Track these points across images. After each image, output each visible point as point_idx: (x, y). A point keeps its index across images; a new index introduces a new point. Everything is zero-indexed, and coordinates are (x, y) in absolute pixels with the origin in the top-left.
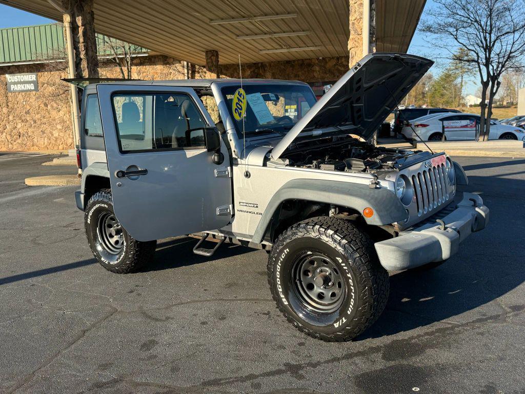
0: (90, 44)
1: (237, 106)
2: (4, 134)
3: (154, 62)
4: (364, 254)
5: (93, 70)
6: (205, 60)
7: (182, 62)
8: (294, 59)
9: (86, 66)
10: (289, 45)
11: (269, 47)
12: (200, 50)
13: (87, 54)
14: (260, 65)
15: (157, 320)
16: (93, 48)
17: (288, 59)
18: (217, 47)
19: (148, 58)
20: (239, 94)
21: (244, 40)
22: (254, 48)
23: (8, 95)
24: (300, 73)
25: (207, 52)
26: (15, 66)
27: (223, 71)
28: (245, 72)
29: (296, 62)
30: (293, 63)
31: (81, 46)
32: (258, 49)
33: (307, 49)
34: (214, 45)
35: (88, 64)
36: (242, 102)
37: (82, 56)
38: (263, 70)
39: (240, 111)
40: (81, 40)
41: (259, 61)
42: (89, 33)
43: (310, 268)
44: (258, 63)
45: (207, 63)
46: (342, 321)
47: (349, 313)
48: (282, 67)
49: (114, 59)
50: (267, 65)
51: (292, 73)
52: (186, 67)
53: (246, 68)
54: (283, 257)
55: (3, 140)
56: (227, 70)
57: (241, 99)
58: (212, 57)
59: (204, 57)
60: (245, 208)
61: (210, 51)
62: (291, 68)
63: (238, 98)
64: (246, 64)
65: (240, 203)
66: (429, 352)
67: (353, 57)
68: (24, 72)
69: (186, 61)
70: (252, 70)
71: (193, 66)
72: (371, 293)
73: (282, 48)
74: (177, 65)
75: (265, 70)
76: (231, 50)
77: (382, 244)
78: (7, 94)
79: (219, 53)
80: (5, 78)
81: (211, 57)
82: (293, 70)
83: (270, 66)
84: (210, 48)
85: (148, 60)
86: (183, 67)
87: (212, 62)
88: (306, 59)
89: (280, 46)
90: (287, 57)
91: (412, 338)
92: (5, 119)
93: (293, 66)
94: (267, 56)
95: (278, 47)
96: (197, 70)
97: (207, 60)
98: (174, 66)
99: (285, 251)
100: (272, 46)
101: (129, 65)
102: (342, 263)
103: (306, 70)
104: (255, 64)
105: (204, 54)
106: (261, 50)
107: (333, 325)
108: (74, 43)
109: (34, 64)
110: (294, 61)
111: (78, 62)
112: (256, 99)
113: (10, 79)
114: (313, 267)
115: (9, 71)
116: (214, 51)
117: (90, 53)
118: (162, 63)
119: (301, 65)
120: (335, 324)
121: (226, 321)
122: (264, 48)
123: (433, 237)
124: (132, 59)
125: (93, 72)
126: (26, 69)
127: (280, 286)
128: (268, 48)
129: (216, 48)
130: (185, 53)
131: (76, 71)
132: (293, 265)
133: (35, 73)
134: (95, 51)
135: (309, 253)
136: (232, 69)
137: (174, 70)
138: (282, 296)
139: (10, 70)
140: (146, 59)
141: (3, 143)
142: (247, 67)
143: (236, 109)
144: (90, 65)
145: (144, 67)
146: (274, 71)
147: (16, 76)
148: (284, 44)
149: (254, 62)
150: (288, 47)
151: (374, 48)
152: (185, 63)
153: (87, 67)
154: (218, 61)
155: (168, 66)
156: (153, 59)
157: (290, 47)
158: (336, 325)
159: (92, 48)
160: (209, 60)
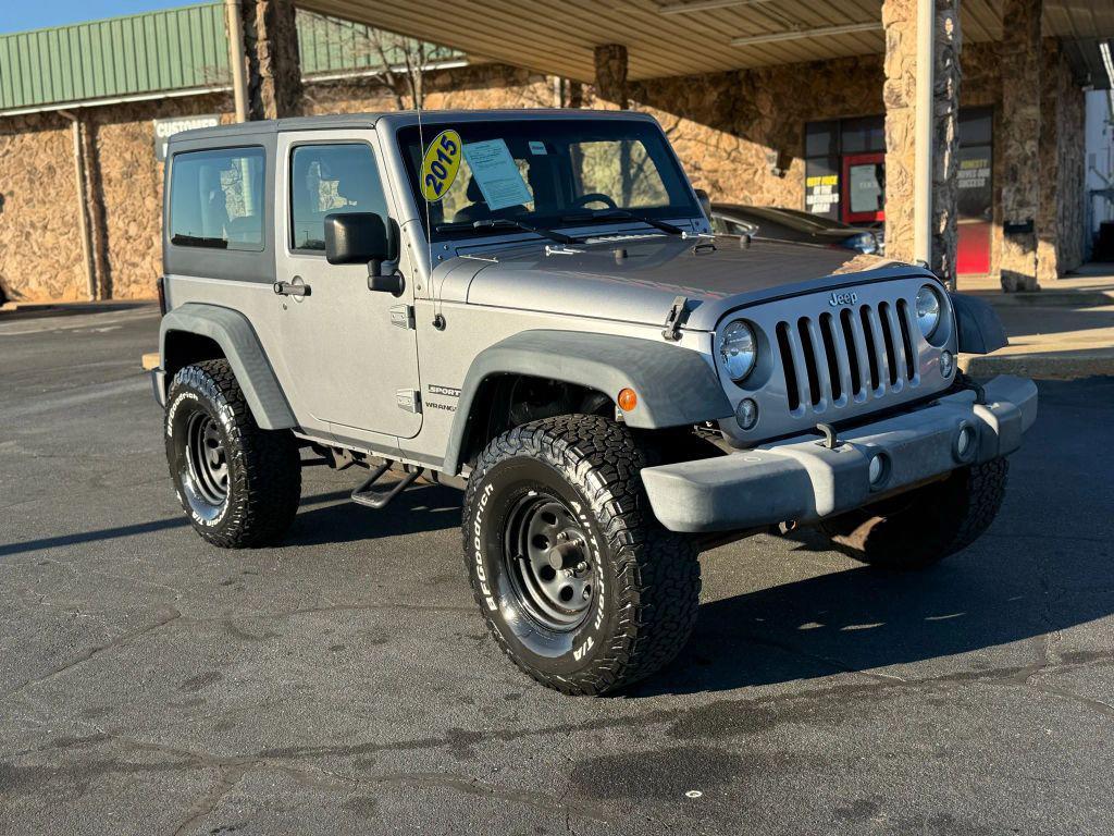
0: (281, 43)
1: (434, 170)
2: (148, 259)
3: (483, 81)
4: (626, 493)
5: (290, 103)
6: (593, 69)
7: (549, 77)
8: (832, 56)
9: (272, 93)
10: (805, 22)
11: (755, 29)
12: (579, 45)
13: (273, 65)
14: (742, 75)
15: (247, 637)
16: (291, 50)
17: (815, 58)
18: (622, 37)
19: (469, 72)
20: (442, 143)
21: (683, 15)
22: (716, 33)
23: (157, 168)
24: (847, 92)
25: (599, 50)
26: (174, 99)
27: (648, 93)
28: (705, 95)
29: (838, 65)
30: (829, 68)
31: (261, 47)
32: (730, 36)
33: (854, 29)
34: (614, 33)
35: (277, 88)
36: (450, 162)
37: (263, 71)
38: (750, 87)
39: (438, 180)
40: (262, 33)
41: (737, 64)
42: (280, 17)
43: (547, 529)
44: (737, 72)
45: (599, 77)
46: (587, 646)
47: (597, 626)
48: (801, 78)
49: (384, 77)
50: (761, 74)
51: (827, 93)
52: (558, 91)
53: (707, 85)
54: (484, 504)
55: (147, 273)
56: (659, 92)
57: (447, 153)
58: (611, 62)
59: (591, 61)
60: (439, 400)
61: (607, 47)
62: (824, 80)
63: (438, 151)
64: (708, 74)
65: (430, 386)
66: (782, 728)
67: (893, 48)
68: (190, 113)
69: (557, 75)
70: (721, 89)
71: (576, 86)
72: (636, 579)
73: (788, 29)
74: (537, 85)
75: (754, 87)
76: (655, 41)
77: (657, 470)
78: (155, 165)
79: (629, 51)
80: (152, 127)
81: (607, 62)
82: (828, 84)
83: (769, 76)
84: (606, 41)
85: (470, 76)
86: (552, 90)
87: (610, 74)
88: (863, 56)
89: (781, 23)
90: (813, 53)
91: (767, 699)
92: (151, 223)
93: (828, 74)
94: (754, 51)
95: (776, 27)
96: (584, 96)
97: (598, 68)
98: (531, 87)
99: (487, 489)
100: (762, 26)
101: (418, 90)
102: (582, 513)
103: (864, 82)
104: (729, 73)
105: (592, 54)
106: (735, 38)
107: (571, 655)
108: (245, 40)
109: (212, 94)
110: (832, 61)
111: (254, 84)
112: (491, 153)
113: (162, 130)
114: (551, 529)
115: (159, 111)
116: (614, 45)
117: (283, 64)
118: (503, 82)
119: (852, 71)
120: (575, 653)
121: (384, 647)
122: (741, 33)
123: (793, 461)
124: (426, 75)
125: (287, 107)
126: (195, 107)
127: (482, 570)
128: (753, 32)
129: (621, 39)
130: (545, 54)
131: (251, 106)
132: (507, 522)
133: (217, 116)
134: (295, 58)
135: (532, 494)
136: (671, 88)
137: (531, 99)
138: (486, 592)
139: (163, 109)
140: (465, 75)
141: (146, 280)
142: (710, 82)
143: (429, 177)
144: (282, 90)
145: (461, 93)
146: (778, 89)
147: (174, 124)
148: (793, 20)
149: (728, 68)
150: (804, 26)
151: (949, 21)
152: (557, 80)
153: (276, 96)
154: (626, 70)
155: (515, 88)
156: (481, 75)
157: (809, 26)
158: (578, 656)
159: (287, 52)
160: (602, 70)
